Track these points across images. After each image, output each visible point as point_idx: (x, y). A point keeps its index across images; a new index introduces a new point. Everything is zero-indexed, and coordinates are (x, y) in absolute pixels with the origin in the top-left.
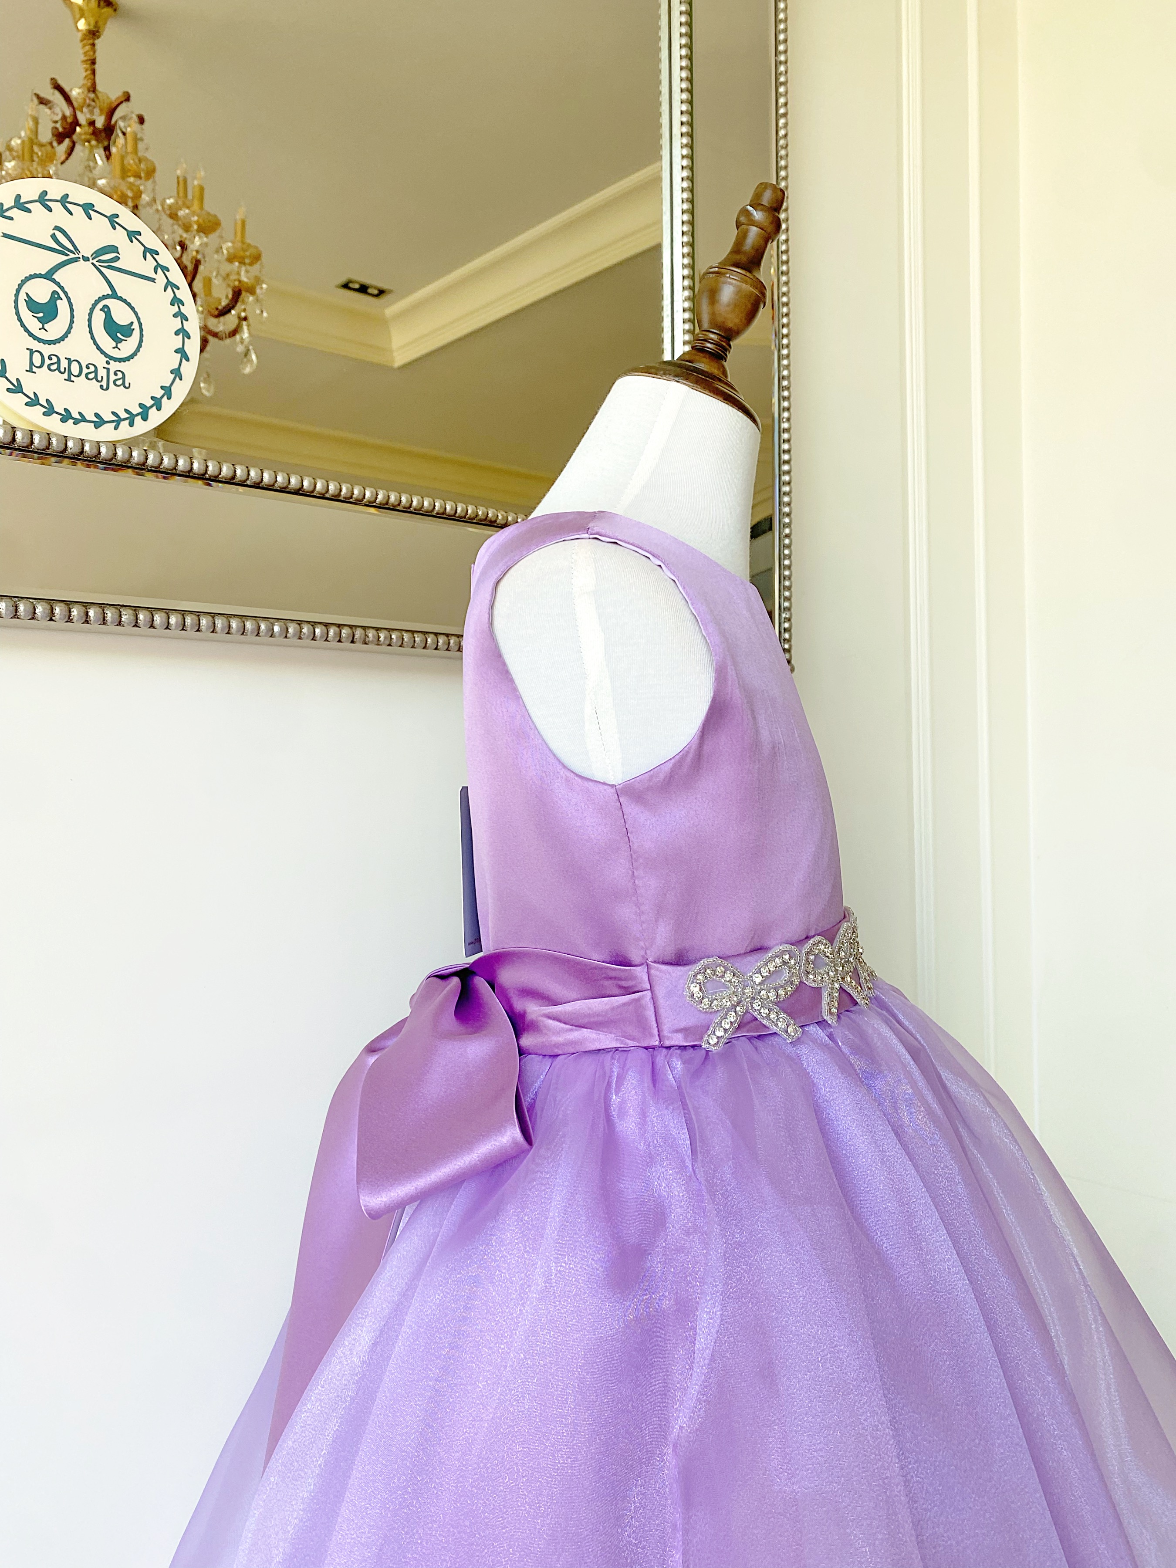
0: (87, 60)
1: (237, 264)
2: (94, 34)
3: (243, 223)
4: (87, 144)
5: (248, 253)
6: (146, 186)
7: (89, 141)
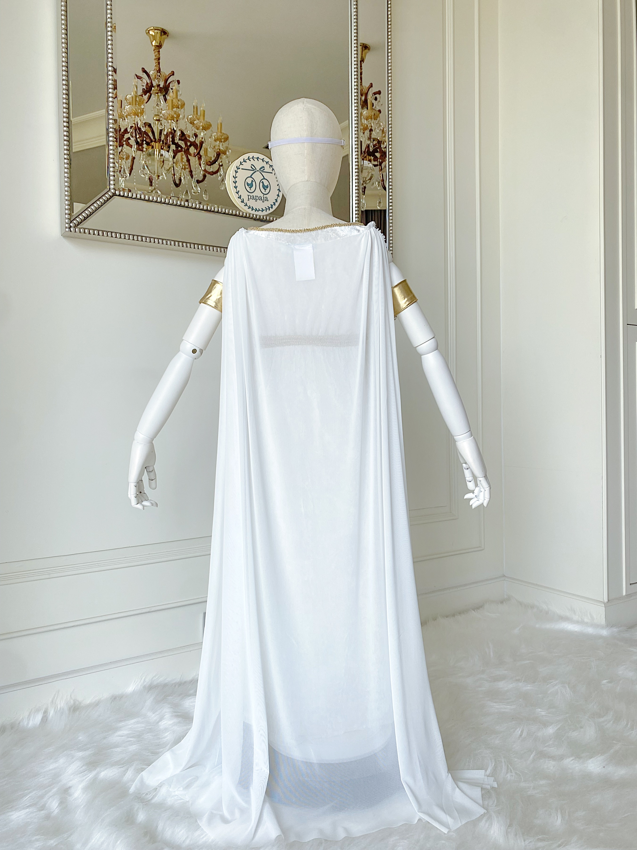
0: (156, 59)
1: (218, 142)
2: (159, 46)
3: (221, 124)
4: (156, 94)
5: (223, 137)
6: (181, 112)
7: (157, 93)
